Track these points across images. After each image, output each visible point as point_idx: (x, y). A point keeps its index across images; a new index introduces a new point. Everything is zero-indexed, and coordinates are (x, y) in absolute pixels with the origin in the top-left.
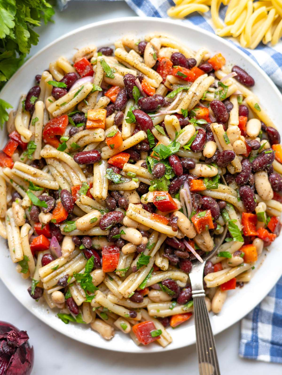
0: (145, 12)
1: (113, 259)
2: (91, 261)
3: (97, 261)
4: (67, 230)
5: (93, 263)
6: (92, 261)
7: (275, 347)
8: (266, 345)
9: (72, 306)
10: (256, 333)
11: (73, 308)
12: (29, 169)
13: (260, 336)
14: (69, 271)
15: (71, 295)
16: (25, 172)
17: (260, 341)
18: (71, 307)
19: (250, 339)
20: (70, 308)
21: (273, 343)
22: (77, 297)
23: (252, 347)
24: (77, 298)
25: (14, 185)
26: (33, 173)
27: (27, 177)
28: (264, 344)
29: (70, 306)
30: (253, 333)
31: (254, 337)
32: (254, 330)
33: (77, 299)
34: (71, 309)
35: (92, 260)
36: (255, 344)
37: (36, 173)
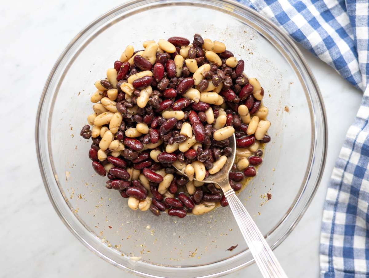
7: (347, 274)
8: (340, 274)
10: (332, 264)
13: (335, 267)
17: (335, 271)
19: (327, 270)
21: (345, 271)
23: (329, 276)
28: (339, 272)
30: (330, 265)
31: (331, 268)
32: (330, 263)
36: (331, 273)
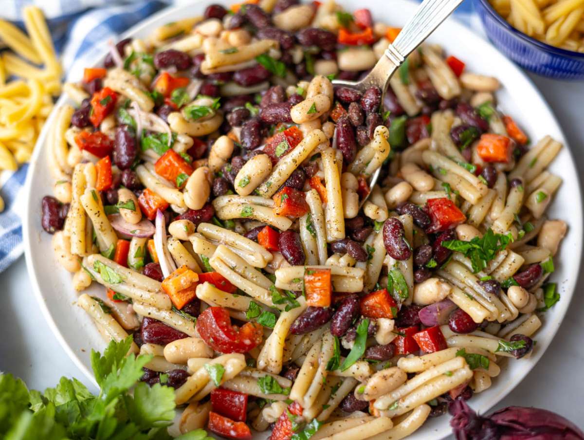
0: (12, 245)
1: (440, 206)
2: (450, 245)
3: (449, 237)
4: (406, 292)
5: (453, 242)
6: (450, 243)
9: (529, 275)
11: (532, 272)
12: (305, 374)
14: (471, 281)
15: (510, 278)
16: (310, 383)
18: (531, 275)
20: (532, 279)
22: (511, 265)
24: (513, 264)
25: (333, 404)
26: (311, 368)
27: (318, 378)
29: (529, 277)
33: (514, 262)
34: (534, 276)
35: (448, 245)
37: (311, 363)
